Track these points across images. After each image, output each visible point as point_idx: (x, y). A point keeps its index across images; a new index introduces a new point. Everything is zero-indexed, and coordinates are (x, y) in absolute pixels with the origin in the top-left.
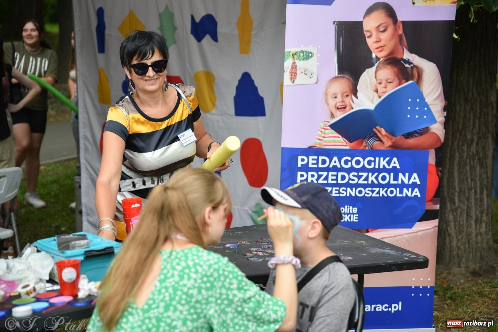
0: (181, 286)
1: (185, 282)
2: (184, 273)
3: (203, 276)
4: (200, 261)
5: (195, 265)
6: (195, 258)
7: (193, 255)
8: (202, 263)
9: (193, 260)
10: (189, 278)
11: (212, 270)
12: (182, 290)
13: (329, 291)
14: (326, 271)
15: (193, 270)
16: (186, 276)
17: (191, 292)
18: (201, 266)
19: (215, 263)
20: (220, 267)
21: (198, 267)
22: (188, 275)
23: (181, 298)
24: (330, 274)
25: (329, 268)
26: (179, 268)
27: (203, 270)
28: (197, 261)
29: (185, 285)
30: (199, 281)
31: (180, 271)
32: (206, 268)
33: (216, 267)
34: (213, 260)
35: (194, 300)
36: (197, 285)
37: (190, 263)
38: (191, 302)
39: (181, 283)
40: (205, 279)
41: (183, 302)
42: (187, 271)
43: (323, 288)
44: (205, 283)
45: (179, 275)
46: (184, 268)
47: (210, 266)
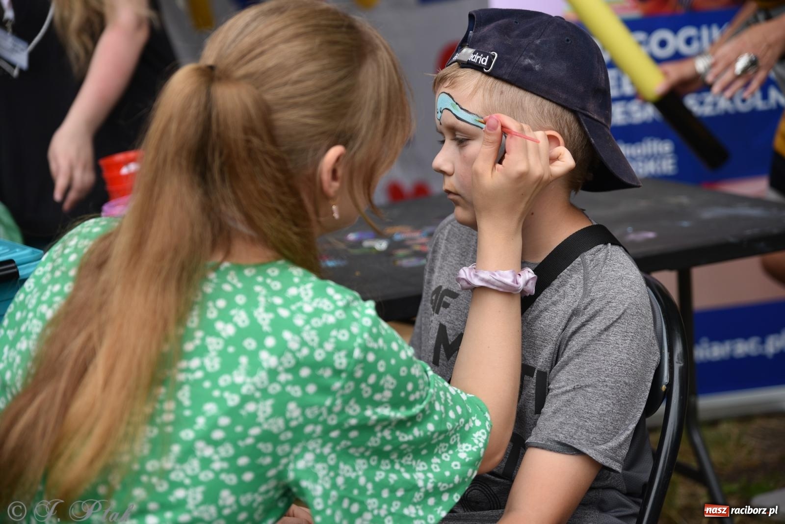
0: (223, 390)
1: (239, 377)
2: (242, 351)
3: (299, 364)
4: (293, 313)
5: (279, 325)
6: (278, 300)
7: (273, 293)
8: (299, 321)
9: (271, 308)
10: (255, 365)
11: (329, 346)
12: (221, 401)
13: (583, 325)
14: (575, 270)
15: (270, 342)
16: (244, 360)
17: (251, 407)
18: (297, 331)
19: (339, 325)
20: (353, 337)
21: (287, 335)
22: (253, 356)
23: (213, 425)
24: (586, 279)
25: (583, 263)
26: (228, 330)
27: (304, 343)
28: (284, 313)
29: (234, 388)
30: (283, 377)
31: (229, 341)
32: (310, 336)
33: (343, 336)
34: (332, 313)
35: (255, 431)
36: (275, 388)
37: (264, 318)
38: (244, 436)
39: (224, 380)
40: (305, 372)
41: (218, 435)
42: (250, 344)
43: (567, 316)
44: (303, 383)
45: (222, 353)
46: (242, 334)
47: (324, 333)
